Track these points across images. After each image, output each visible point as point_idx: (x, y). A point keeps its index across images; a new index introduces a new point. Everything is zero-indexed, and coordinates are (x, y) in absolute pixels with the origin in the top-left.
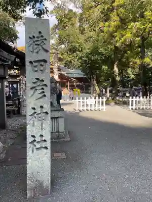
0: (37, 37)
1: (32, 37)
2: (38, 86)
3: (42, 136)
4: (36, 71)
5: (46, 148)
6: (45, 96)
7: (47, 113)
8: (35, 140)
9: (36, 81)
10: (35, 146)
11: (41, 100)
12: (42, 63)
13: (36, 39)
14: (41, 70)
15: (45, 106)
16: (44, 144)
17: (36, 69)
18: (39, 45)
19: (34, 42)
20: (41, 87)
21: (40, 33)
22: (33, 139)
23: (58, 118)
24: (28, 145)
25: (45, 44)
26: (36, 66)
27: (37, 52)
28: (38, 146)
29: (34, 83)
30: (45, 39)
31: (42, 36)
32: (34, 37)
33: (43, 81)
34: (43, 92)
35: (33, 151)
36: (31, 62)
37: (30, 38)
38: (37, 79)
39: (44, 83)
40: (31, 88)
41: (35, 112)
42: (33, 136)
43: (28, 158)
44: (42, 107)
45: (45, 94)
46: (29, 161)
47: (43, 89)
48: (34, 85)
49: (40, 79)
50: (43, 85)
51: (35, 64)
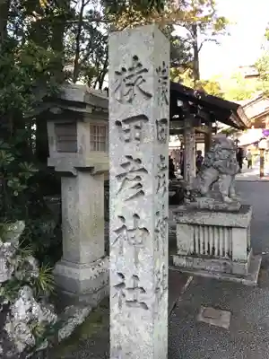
0: (130, 69)
1: (120, 70)
2: (131, 171)
3: (136, 277)
4: (127, 141)
5: (144, 306)
6: (142, 192)
7: (145, 230)
8: (123, 284)
9: (127, 160)
10: (124, 295)
11: (136, 201)
12: (138, 123)
13: (127, 74)
14: (138, 139)
15: (142, 215)
16: (140, 296)
17: (126, 136)
18: (133, 85)
19: (124, 80)
20: (135, 175)
21: (136, 58)
22: (121, 280)
23: (230, 228)
24: (113, 292)
25: (144, 81)
27: (130, 101)
28: (130, 297)
29: (124, 165)
30: (146, 70)
31: (140, 65)
32: (124, 70)
33: (139, 161)
34: (140, 185)
35: (120, 305)
36: (118, 123)
37: (117, 73)
38: (130, 157)
39: (141, 166)
40: (119, 177)
41: (124, 227)
42: (121, 275)
43: (112, 315)
44: (136, 216)
45: (143, 189)
46: (113, 321)
47: (138, 177)
48: (123, 171)
49: (135, 158)
50: (140, 170)
51: (126, 126)
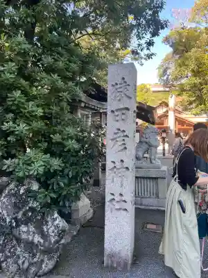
0: (120, 84)
1: (114, 84)
2: (119, 137)
3: (121, 195)
4: (117, 121)
5: (126, 211)
6: (125, 148)
7: (127, 168)
8: (114, 199)
9: (117, 131)
10: (114, 206)
11: (121, 153)
12: (124, 112)
13: (119, 86)
14: (123, 120)
15: (125, 160)
17: (117, 118)
18: (121, 92)
19: (116, 89)
20: (121, 139)
21: (123, 79)
22: (112, 197)
24: (107, 204)
25: (128, 90)
26: (117, 116)
27: (119, 100)
28: (118, 206)
29: (115, 134)
30: (129, 85)
31: (125, 82)
32: (117, 84)
33: (124, 131)
34: (124, 144)
35: (111, 211)
36: (113, 111)
38: (119, 129)
39: (125, 134)
40: (112, 140)
41: (115, 167)
42: (113, 194)
43: (106, 218)
44: (122, 161)
45: (126, 146)
47: (124, 140)
48: (115, 136)
49: (121, 129)
50: (124, 136)
51: (116, 113)
